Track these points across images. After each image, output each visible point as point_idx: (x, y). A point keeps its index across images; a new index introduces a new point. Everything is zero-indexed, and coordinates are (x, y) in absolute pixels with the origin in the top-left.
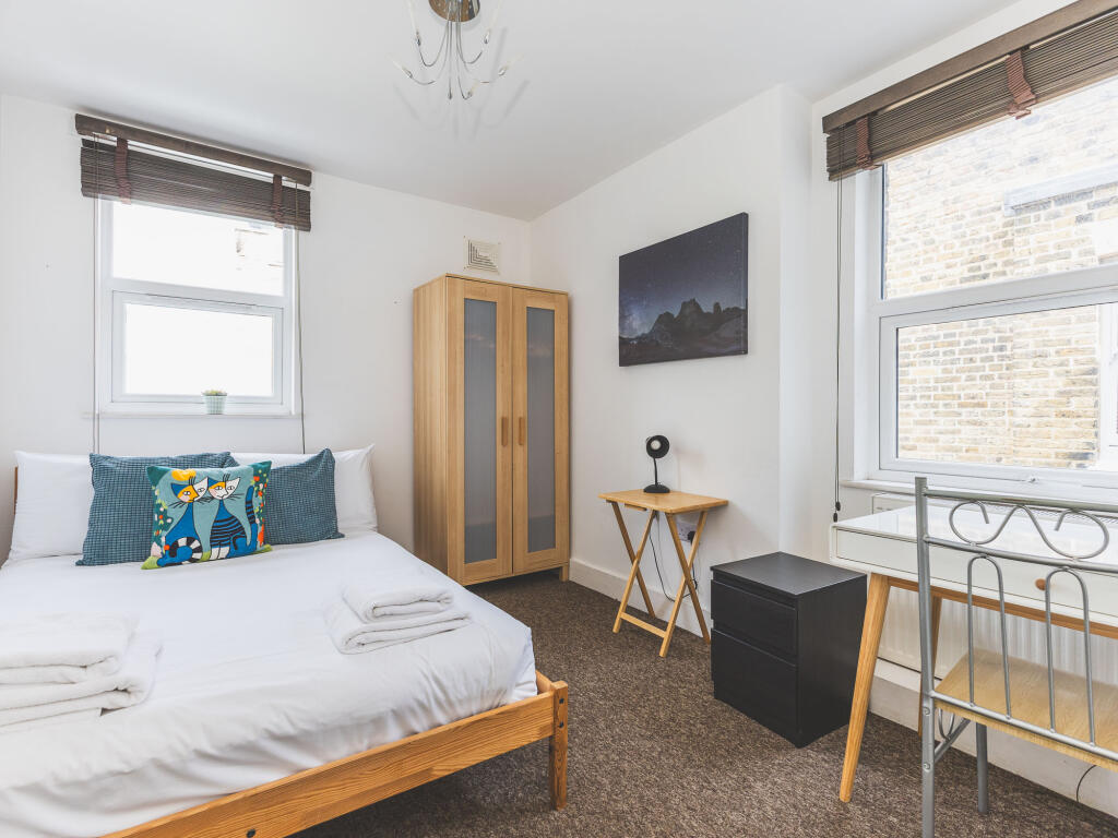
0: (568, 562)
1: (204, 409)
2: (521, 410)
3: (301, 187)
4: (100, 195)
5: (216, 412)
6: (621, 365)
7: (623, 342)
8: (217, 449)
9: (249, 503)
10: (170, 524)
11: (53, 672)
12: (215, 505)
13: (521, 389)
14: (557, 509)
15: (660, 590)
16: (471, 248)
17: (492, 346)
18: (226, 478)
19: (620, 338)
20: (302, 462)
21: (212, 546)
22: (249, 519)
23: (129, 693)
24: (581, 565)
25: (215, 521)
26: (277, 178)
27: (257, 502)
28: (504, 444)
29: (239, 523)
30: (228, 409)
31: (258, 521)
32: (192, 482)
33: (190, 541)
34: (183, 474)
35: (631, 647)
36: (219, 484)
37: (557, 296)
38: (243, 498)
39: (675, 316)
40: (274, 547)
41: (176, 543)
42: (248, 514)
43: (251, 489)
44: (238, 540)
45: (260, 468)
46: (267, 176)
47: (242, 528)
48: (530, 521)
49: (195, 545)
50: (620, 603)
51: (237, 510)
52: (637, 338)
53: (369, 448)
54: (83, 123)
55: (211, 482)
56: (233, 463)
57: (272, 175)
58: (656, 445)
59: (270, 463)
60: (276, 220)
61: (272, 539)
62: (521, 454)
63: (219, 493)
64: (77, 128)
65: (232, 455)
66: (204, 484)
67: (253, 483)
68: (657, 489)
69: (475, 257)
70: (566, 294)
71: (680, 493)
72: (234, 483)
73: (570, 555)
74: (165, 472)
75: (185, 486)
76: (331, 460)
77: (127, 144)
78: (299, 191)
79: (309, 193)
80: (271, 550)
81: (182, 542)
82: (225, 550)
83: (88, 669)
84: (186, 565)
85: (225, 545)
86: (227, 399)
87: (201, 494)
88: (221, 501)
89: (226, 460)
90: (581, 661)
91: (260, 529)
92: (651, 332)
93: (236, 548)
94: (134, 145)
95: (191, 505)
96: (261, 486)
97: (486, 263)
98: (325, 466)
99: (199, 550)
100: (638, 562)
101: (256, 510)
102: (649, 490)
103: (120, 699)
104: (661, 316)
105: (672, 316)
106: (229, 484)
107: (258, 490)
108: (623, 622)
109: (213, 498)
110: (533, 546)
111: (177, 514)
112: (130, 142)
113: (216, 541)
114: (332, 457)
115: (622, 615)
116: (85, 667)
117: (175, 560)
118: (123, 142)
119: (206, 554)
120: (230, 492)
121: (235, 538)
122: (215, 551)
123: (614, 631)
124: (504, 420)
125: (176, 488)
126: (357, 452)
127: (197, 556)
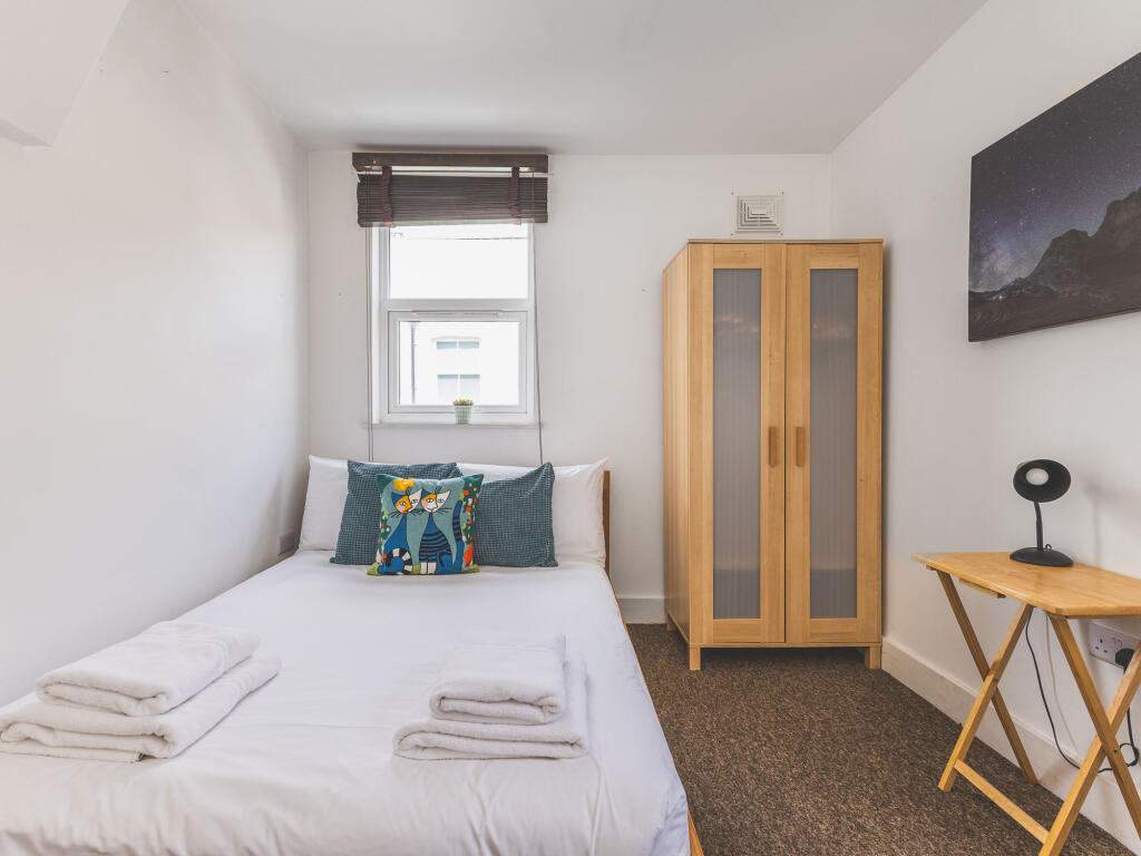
0: (880, 642)
1: (452, 419)
2: (800, 416)
3: (538, 175)
4: (375, 223)
5: (463, 421)
6: (971, 339)
7: (976, 301)
8: (445, 461)
9: (456, 518)
10: (388, 533)
11: (109, 699)
12: (425, 517)
13: (801, 386)
14: (860, 560)
15: (1047, 736)
16: (741, 206)
17: (755, 330)
18: (438, 490)
19: (971, 293)
20: (520, 476)
21: (421, 560)
22: (455, 535)
23: (166, 742)
24: (899, 651)
25: (425, 535)
26: (516, 171)
27: (465, 517)
28: (772, 462)
29: (446, 539)
30: (474, 418)
31: (464, 538)
32: (408, 492)
33: (402, 552)
34: (402, 483)
35: (969, 832)
36: (430, 496)
37: (863, 248)
38: (451, 512)
39: (1090, 235)
40: (481, 568)
41: (391, 553)
42: (454, 530)
43: (460, 502)
44: (444, 557)
45: (471, 481)
46: (504, 171)
47: (448, 545)
48: (813, 573)
49: (406, 557)
50: (960, 728)
51: (444, 525)
52: (1007, 290)
53: (601, 462)
54: (359, 160)
55: (425, 494)
56: (458, 474)
57: (510, 169)
58: (1038, 477)
59: (482, 476)
60: (513, 216)
61: (481, 560)
62: (799, 479)
63: (430, 506)
64: (355, 166)
65: (459, 466)
66: (416, 496)
67: (462, 497)
68: (1042, 557)
69: (747, 218)
70: (880, 242)
71: (1097, 571)
72: (444, 496)
73: (883, 631)
74: (390, 480)
75: (402, 496)
76: (550, 474)
77: (391, 171)
78: (536, 179)
79: (546, 179)
80: (478, 571)
81: (396, 552)
82: (432, 566)
83: (142, 703)
84: (401, 577)
85: (432, 561)
86: (473, 409)
87: (414, 505)
88: (431, 514)
89: (452, 471)
90: (861, 828)
91: (466, 547)
92: (1036, 274)
93: (443, 565)
94: (397, 169)
95: (405, 515)
96: (470, 501)
97: (764, 221)
98: (542, 483)
99: (409, 562)
100: (996, 681)
101: (463, 526)
102: (1022, 556)
103: (154, 747)
104: (1055, 241)
105: (1086, 234)
106: (439, 497)
107: (466, 506)
108: (959, 778)
109: (423, 510)
110: (817, 609)
111: (394, 523)
112: (394, 168)
113: (425, 557)
114: (552, 472)
115: (956, 764)
116: (140, 699)
117: (392, 569)
118: (387, 169)
119: (416, 567)
120: (440, 505)
121: (442, 554)
122: (424, 565)
123: (941, 786)
124: (772, 432)
125: (396, 497)
126: (584, 467)
127: (408, 568)
